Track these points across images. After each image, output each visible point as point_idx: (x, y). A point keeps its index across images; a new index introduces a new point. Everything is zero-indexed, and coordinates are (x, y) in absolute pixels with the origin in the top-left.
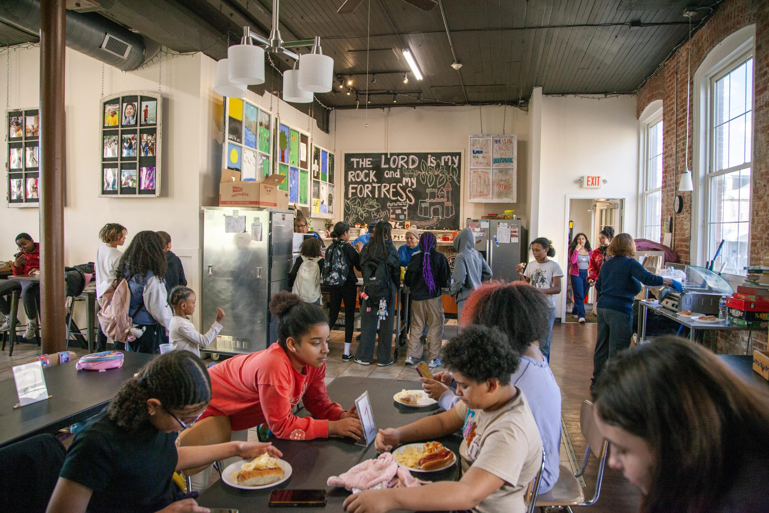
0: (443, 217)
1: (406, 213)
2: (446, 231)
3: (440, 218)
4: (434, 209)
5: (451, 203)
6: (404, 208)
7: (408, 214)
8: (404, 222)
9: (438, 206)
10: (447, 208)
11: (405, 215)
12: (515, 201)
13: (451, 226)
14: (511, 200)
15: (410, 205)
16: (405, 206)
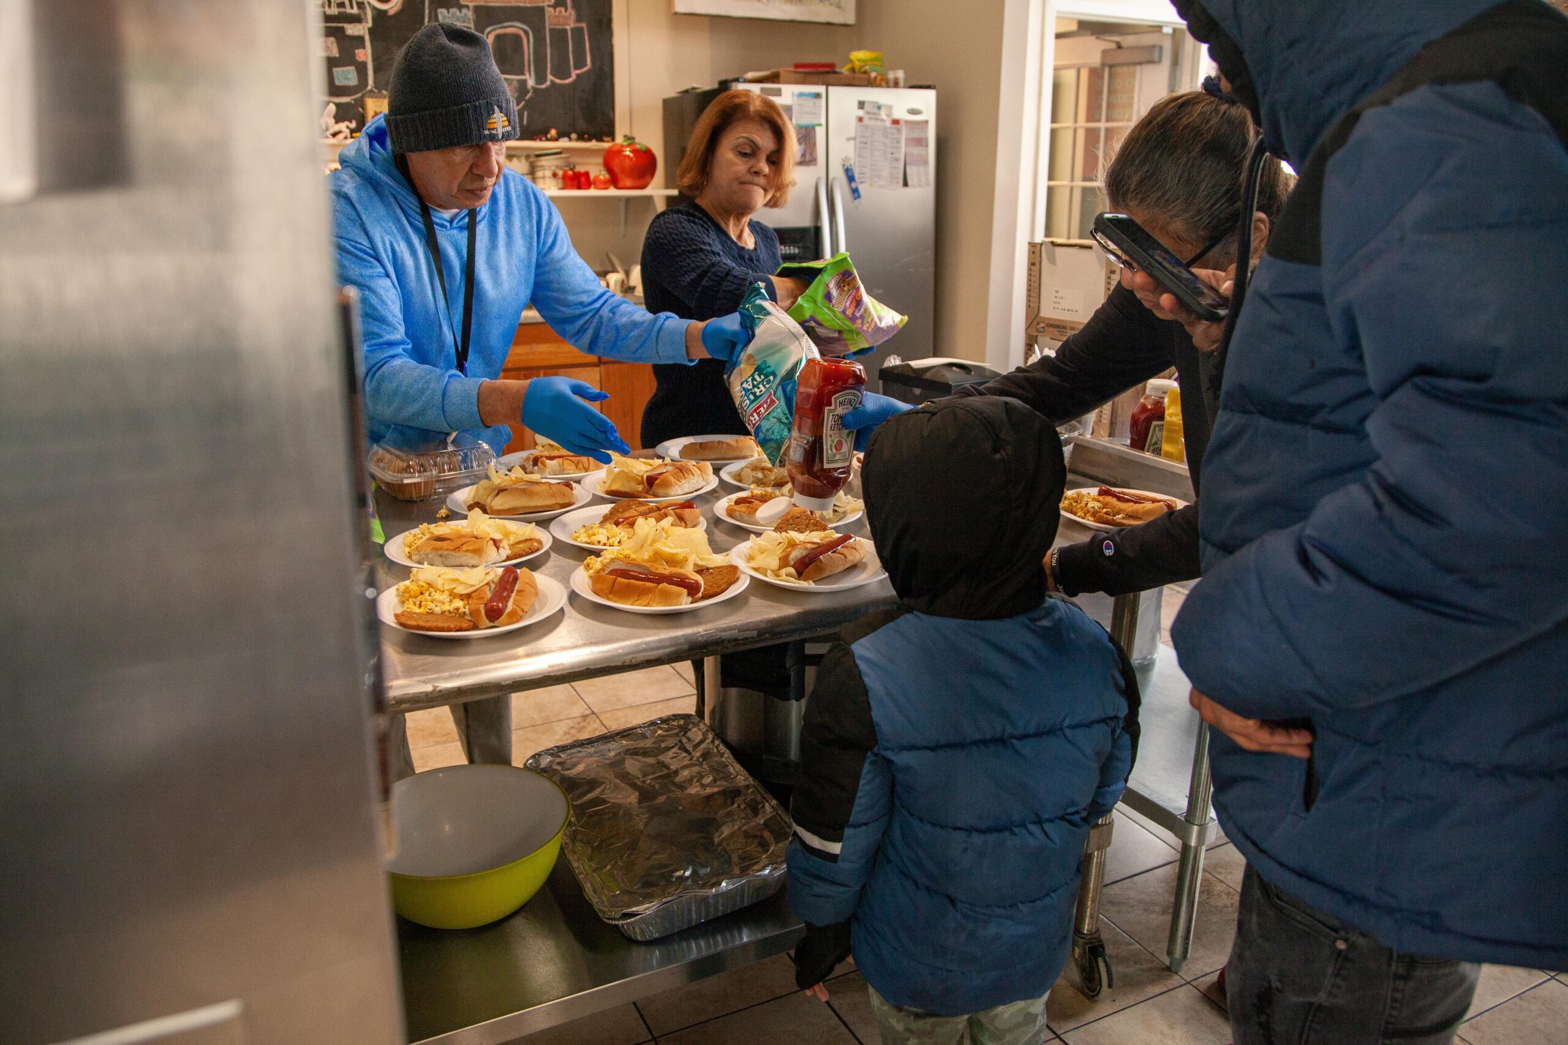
0: (540, 78)
1: (365, 54)
2: (564, 143)
3: (531, 83)
4: (498, 37)
5: (571, 13)
6: (351, 30)
7: (375, 59)
8: (361, 103)
9: (514, 28)
10: (559, 36)
11: (361, 68)
12: (851, 19)
13: (582, 124)
14: (834, 9)
15: (379, 15)
16: (357, 19)
